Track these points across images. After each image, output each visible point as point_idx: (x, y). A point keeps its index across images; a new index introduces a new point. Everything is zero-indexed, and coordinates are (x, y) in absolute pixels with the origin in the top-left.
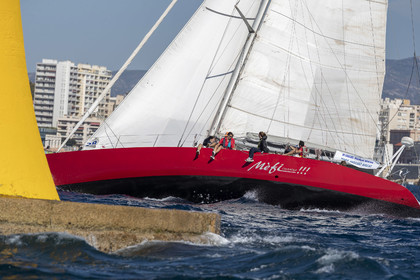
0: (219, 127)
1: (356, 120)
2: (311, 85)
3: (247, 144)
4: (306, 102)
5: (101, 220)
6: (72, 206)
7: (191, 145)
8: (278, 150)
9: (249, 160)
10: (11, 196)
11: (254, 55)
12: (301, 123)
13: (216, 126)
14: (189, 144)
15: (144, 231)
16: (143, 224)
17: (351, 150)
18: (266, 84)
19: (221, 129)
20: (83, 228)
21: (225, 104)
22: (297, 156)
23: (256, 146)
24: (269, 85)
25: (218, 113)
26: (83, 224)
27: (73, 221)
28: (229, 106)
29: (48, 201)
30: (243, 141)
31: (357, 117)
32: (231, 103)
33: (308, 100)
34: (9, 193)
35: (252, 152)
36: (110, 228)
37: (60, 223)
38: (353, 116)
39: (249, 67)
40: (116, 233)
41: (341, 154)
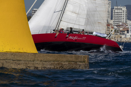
0: (58, 27)
1: (100, 23)
2: (86, 13)
3: (67, 31)
4: (85, 18)
5: (51, 59)
6: (42, 55)
7: (50, 33)
8: (76, 33)
9: (67, 36)
10: (23, 52)
11: (68, 5)
12: (83, 24)
13: (57, 27)
14: (49, 32)
15: (65, 62)
16: (64, 59)
17: (99, 32)
18: (72, 13)
19: (59, 27)
20: (45, 61)
21: (60, 20)
22: (82, 34)
23: (69, 32)
24: (73, 14)
25: (58, 23)
26: (45, 60)
27: (42, 59)
28: (61, 20)
29: (34, 53)
30: (66, 31)
31: (100, 22)
32: (62, 20)
33: (85, 17)
34: (22, 51)
35: (68, 34)
36: (54, 61)
37: (38, 60)
38: (99, 22)
39: (67, 9)
40: (56, 63)
41: (95, 32)
